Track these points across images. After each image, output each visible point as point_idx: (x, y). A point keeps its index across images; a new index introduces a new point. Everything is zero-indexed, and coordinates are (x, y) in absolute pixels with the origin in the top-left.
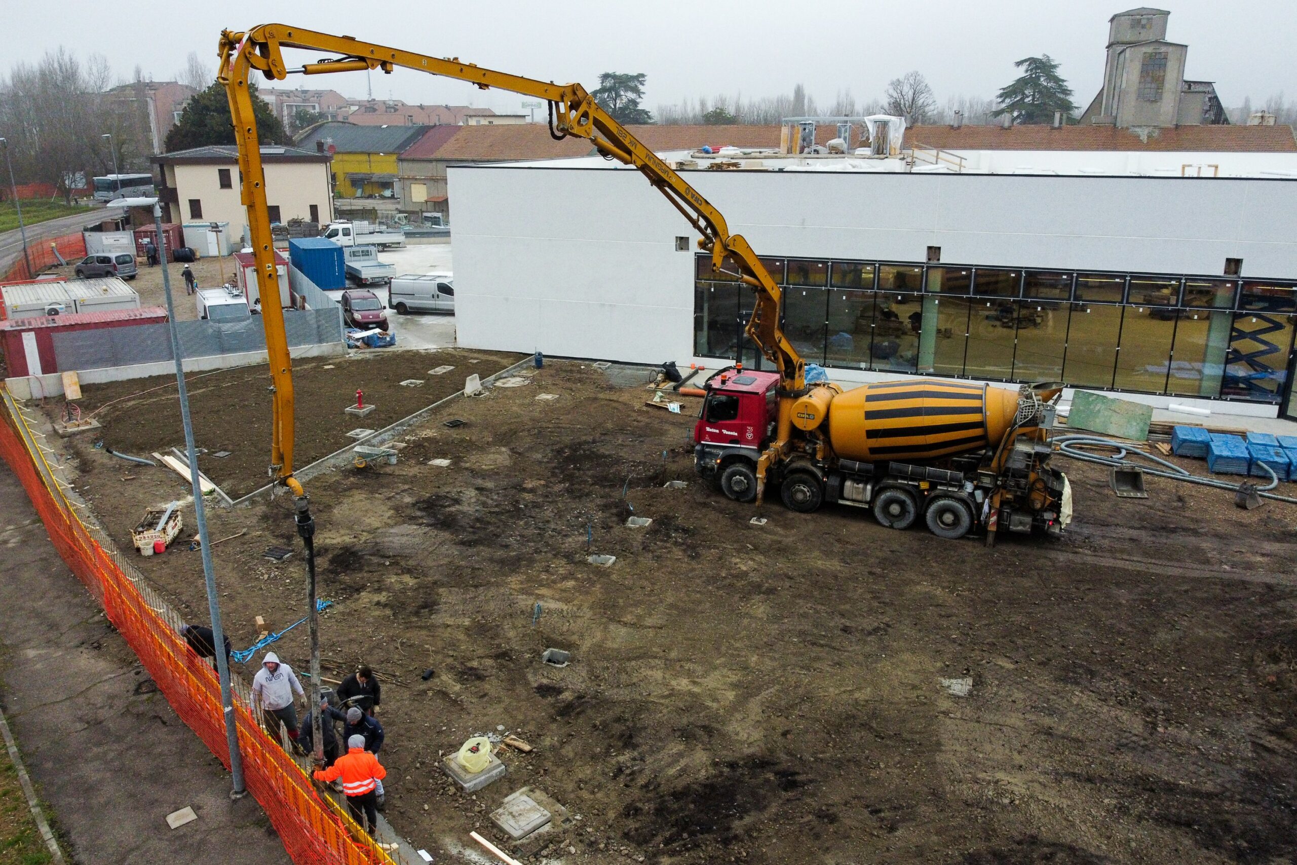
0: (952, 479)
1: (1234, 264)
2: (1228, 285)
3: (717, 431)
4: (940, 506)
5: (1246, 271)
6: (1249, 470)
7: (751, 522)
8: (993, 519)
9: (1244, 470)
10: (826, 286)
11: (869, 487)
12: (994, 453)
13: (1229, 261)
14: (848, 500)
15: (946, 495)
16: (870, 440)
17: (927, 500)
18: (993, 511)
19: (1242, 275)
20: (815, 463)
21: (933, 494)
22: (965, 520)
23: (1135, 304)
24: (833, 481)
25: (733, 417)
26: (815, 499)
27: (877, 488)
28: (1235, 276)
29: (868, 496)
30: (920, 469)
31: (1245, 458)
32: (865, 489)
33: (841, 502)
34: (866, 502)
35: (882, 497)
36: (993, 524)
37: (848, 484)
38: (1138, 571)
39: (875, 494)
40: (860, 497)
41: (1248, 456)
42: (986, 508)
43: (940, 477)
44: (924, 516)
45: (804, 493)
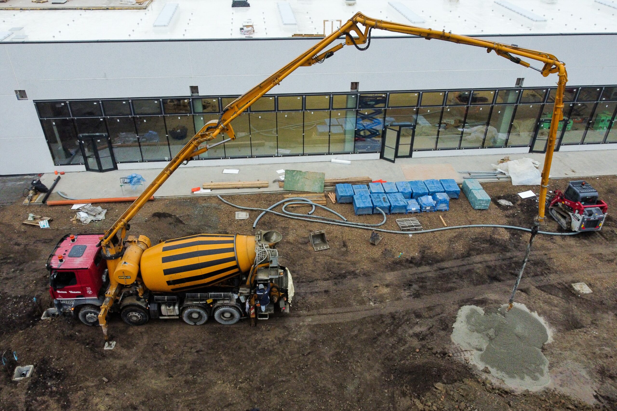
0: (225, 296)
1: (355, 85)
2: (353, 96)
3: (66, 292)
4: (221, 311)
5: (361, 89)
6: (373, 212)
7: (105, 348)
8: (253, 311)
9: (371, 212)
10: (131, 115)
11: (177, 307)
12: (247, 279)
13: (352, 83)
14: (165, 316)
15: (223, 305)
16: (170, 286)
17: (213, 309)
18: (252, 307)
19: (360, 90)
20: (139, 299)
21: (215, 306)
22: (237, 315)
23: (309, 110)
24: (153, 307)
25: (75, 283)
26: (144, 318)
27: (181, 308)
28: (356, 90)
29: (177, 312)
30: (205, 294)
31: (371, 207)
32: (174, 309)
33: (161, 318)
34: (177, 315)
35: (186, 312)
36: (253, 314)
37: (163, 308)
38: (332, 324)
39: (181, 312)
40: (172, 314)
41: (372, 205)
42: (247, 305)
43: (217, 296)
44: (213, 316)
45: (137, 317)
